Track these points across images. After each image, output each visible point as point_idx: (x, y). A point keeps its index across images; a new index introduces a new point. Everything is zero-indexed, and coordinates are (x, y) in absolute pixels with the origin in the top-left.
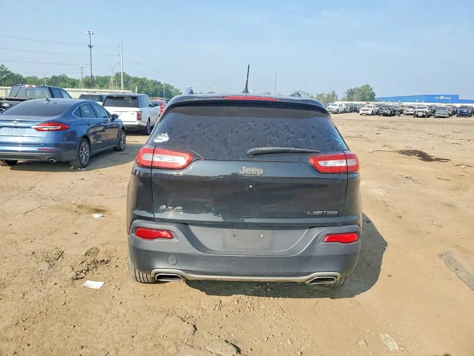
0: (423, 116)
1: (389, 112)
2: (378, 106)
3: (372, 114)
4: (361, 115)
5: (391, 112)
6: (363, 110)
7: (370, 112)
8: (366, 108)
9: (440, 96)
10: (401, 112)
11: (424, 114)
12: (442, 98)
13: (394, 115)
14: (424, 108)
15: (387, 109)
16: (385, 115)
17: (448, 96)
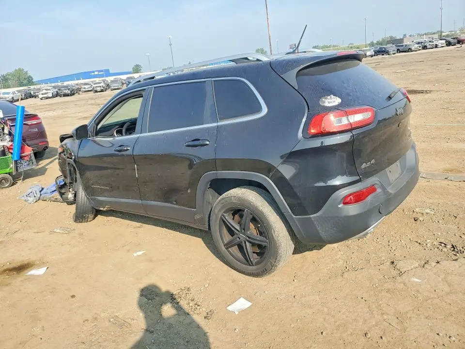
0: (102, 91)
1: (69, 92)
2: (54, 87)
3: (53, 97)
4: (42, 99)
5: (71, 92)
6: (42, 94)
7: (50, 95)
8: (44, 91)
9: (94, 72)
10: (79, 90)
11: (102, 88)
12: (96, 73)
13: (74, 94)
14: (100, 83)
15: (66, 90)
16: (66, 95)
17: (101, 71)
